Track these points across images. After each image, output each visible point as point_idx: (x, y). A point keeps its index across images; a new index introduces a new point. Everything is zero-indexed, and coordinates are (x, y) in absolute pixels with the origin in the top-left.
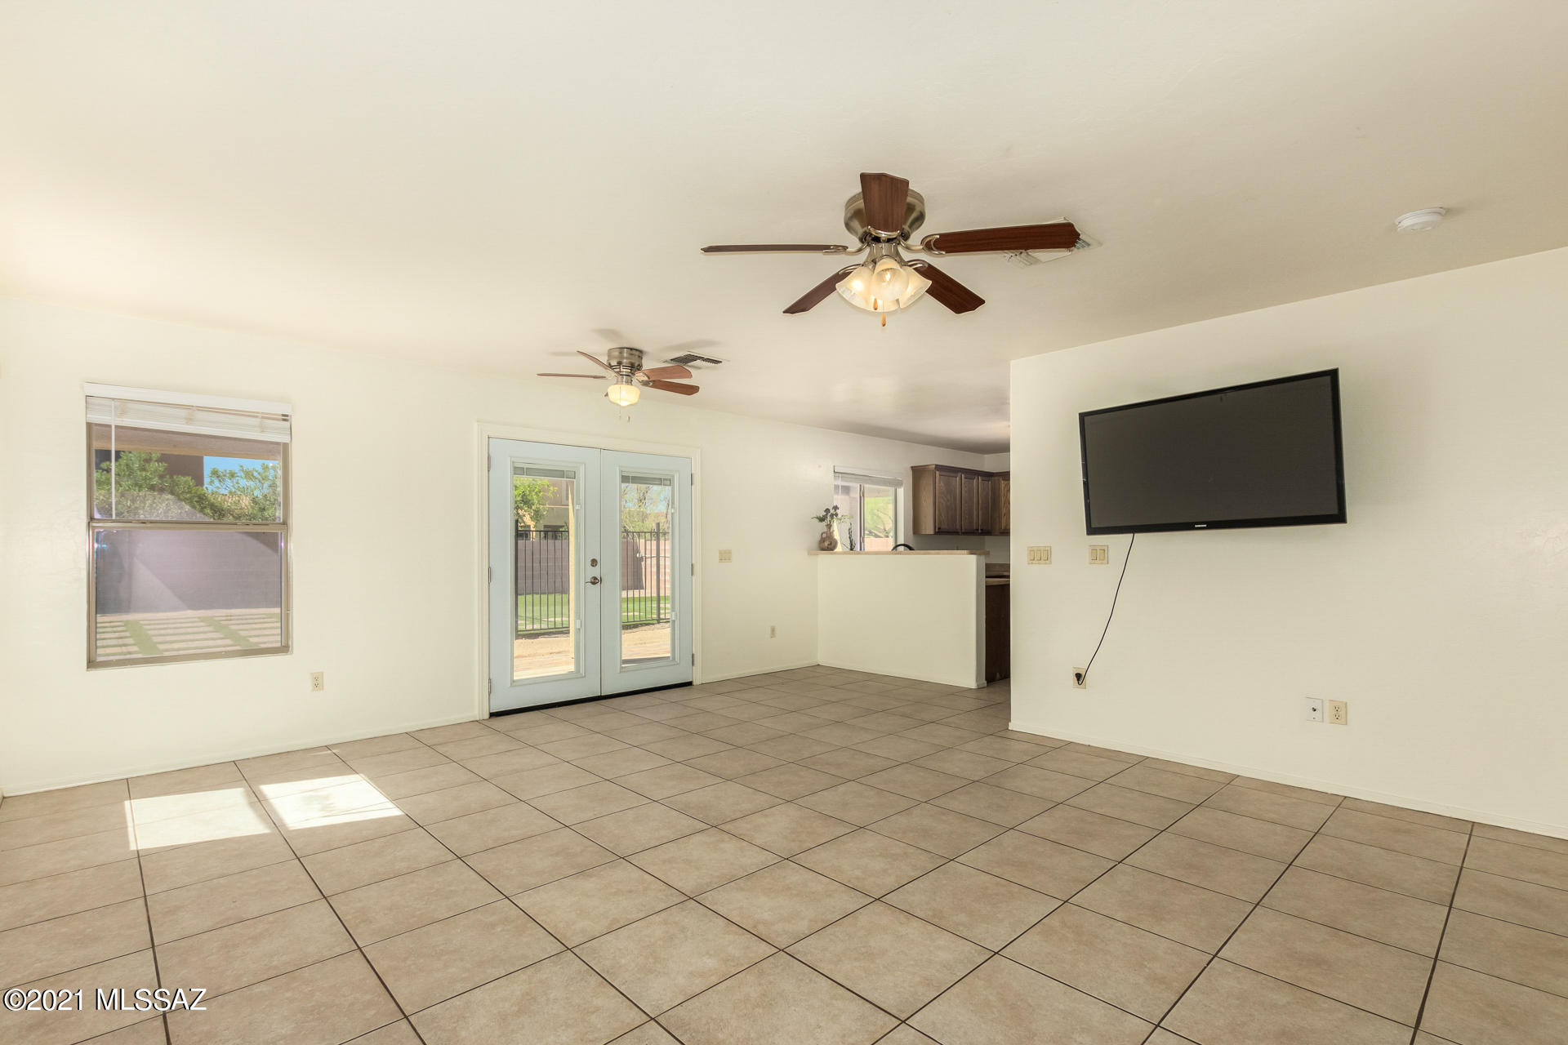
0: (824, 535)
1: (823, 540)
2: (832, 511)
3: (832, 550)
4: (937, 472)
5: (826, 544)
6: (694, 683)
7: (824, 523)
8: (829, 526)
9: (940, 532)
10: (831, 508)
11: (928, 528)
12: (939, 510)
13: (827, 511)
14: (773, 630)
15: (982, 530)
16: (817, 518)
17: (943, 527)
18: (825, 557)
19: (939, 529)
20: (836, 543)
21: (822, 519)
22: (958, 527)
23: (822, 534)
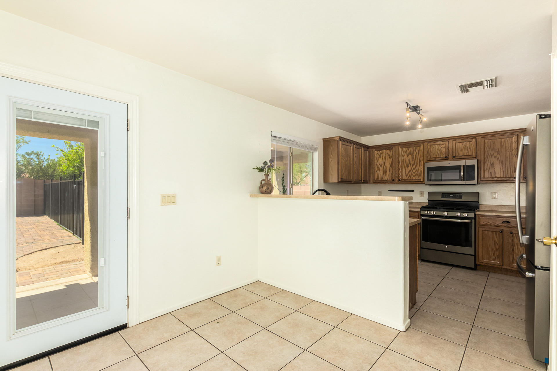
0: (263, 182)
1: (262, 186)
2: (269, 164)
3: (270, 194)
4: (340, 142)
5: (265, 188)
6: (129, 325)
7: (263, 173)
8: (267, 175)
9: (342, 181)
10: (268, 161)
11: (334, 178)
12: (341, 167)
13: (265, 163)
14: (219, 260)
15: (364, 180)
16: (257, 168)
17: (344, 178)
18: (264, 200)
19: (342, 179)
20: (272, 188)
21: (261, 170)
22: (351, 178)
23: (262, 181)
